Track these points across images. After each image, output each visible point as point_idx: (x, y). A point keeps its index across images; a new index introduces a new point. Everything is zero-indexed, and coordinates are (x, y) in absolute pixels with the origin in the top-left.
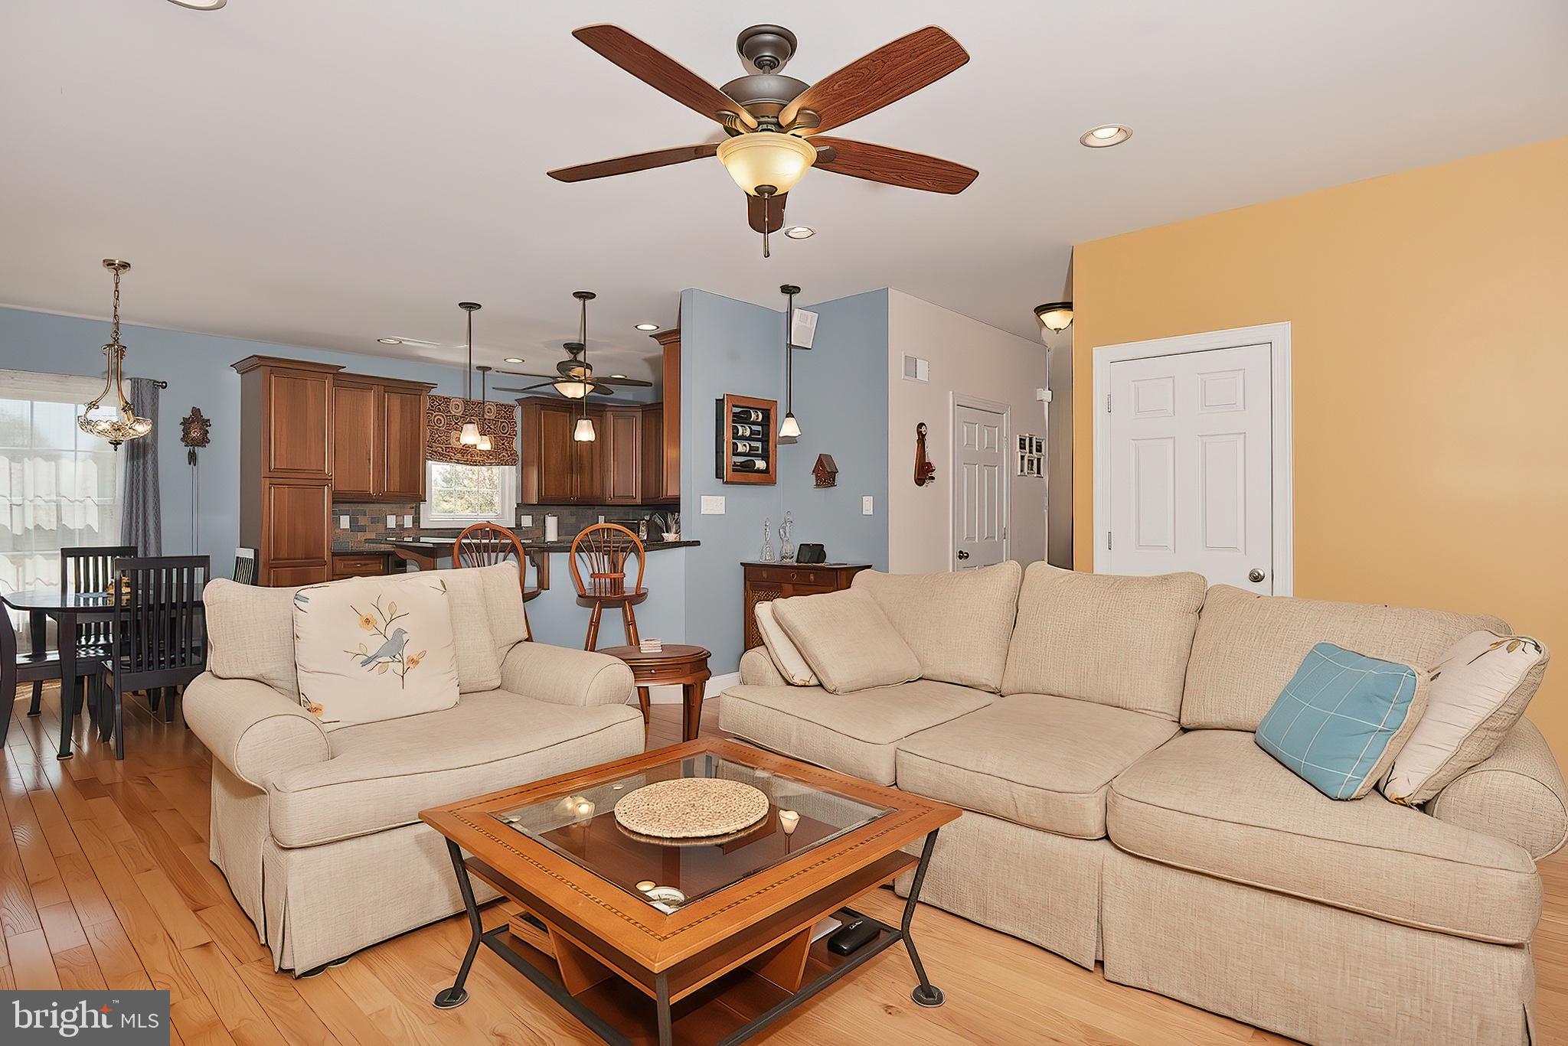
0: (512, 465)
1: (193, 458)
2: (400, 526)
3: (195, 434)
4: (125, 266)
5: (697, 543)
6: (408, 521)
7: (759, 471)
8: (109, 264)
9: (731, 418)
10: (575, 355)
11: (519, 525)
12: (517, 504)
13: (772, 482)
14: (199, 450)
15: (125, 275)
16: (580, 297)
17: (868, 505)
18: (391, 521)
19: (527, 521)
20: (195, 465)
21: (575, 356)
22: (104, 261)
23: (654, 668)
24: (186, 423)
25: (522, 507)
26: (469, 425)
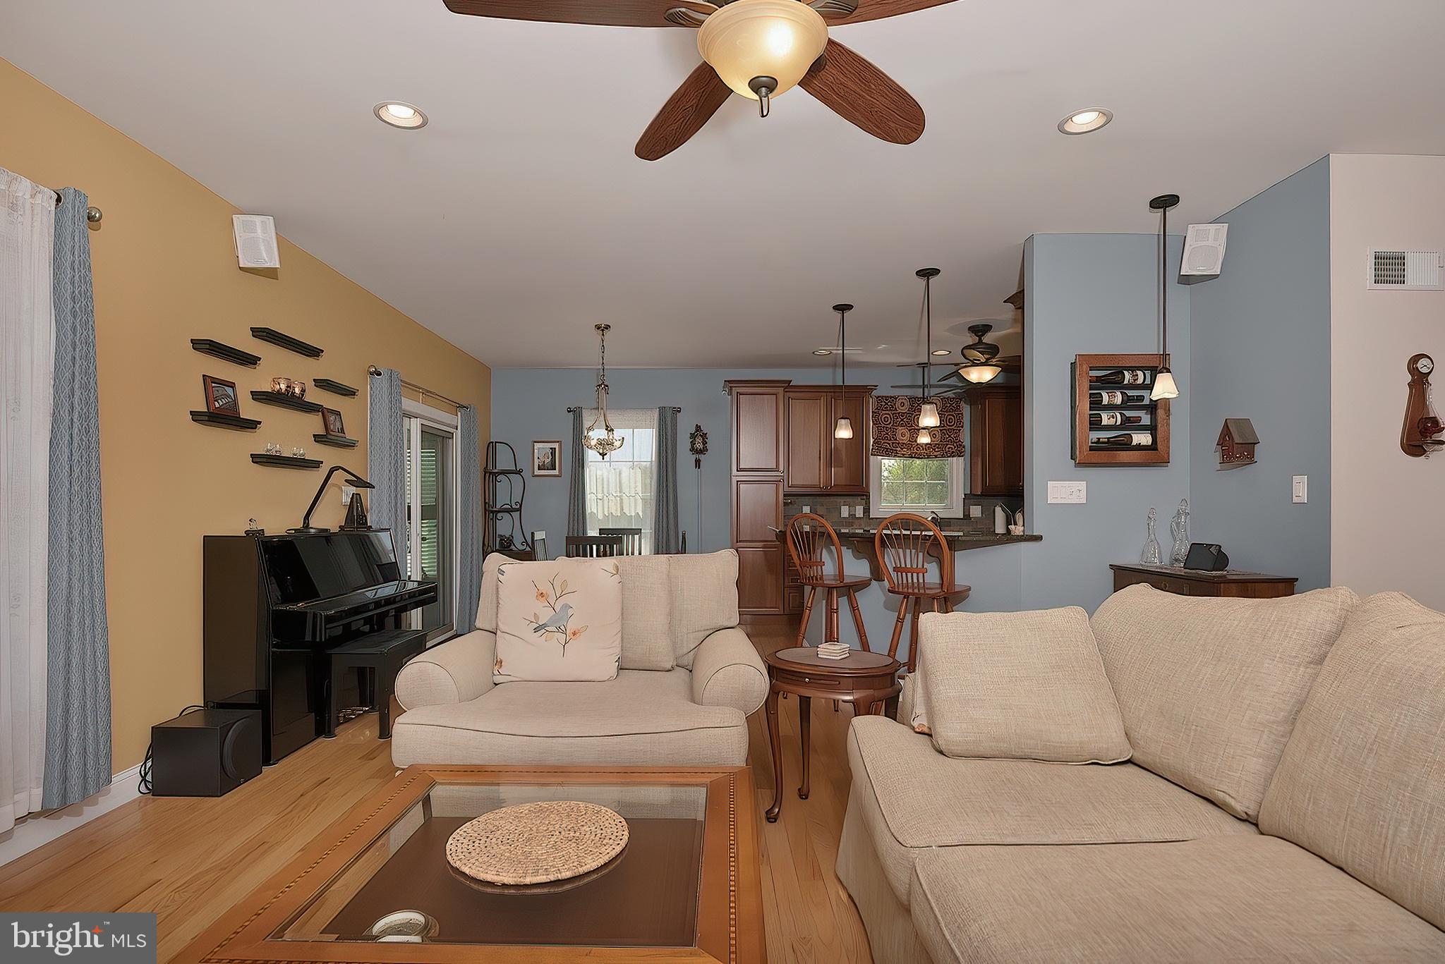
0: (959, 456)
1: (698, 463)
2: (852, 516)
3: (699, 446)
4: (607, 327)
5: (1039, 538)
6: (859, 511)
7: (1140, 447)
8: (598, 327)
9: (1086, 384)
10: (980, 337)
11: (967, 516)
12: (965, 494)
13: (1163, 461)
14: (702, 457)
15: (608, 333)
16: (924, 276)
17: (1300, 489)
18: (845, 512)
19: (976, 511)
20: (699, 468)
21: (980, 339)
22: (596, 326)
23: (810, 676)
24: (693, 436)
25: (969, 499)
26: (843, 420)
